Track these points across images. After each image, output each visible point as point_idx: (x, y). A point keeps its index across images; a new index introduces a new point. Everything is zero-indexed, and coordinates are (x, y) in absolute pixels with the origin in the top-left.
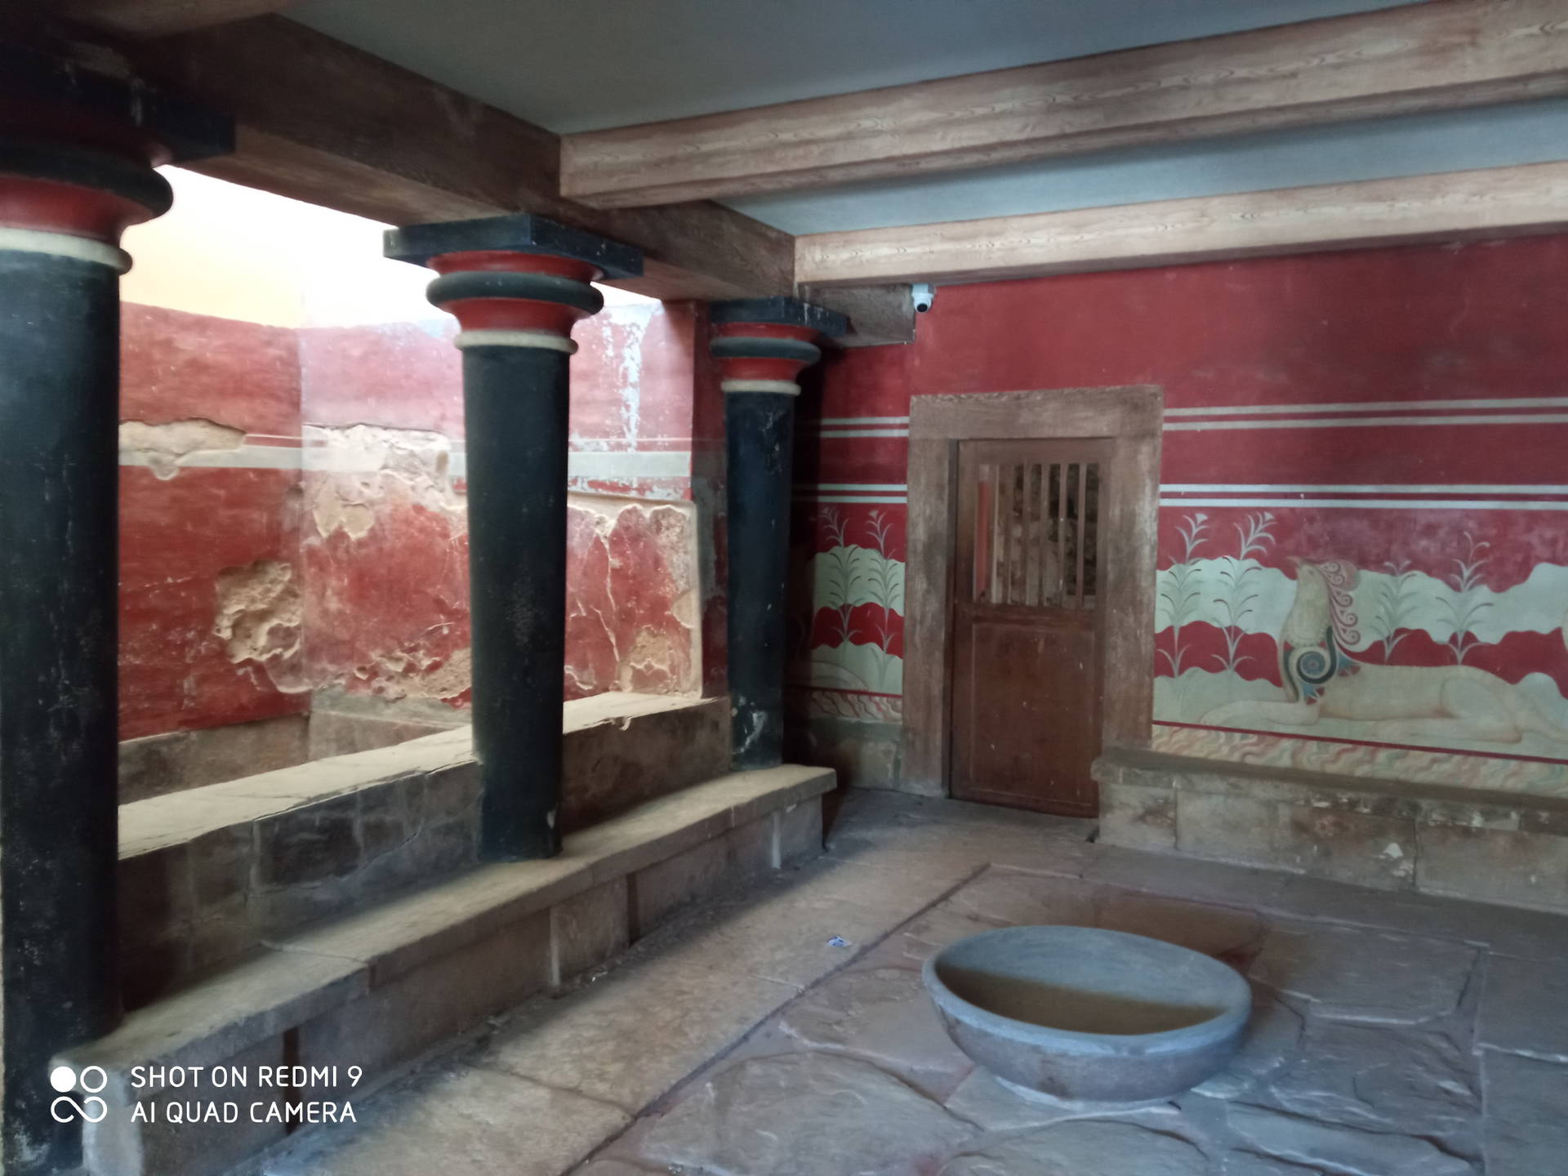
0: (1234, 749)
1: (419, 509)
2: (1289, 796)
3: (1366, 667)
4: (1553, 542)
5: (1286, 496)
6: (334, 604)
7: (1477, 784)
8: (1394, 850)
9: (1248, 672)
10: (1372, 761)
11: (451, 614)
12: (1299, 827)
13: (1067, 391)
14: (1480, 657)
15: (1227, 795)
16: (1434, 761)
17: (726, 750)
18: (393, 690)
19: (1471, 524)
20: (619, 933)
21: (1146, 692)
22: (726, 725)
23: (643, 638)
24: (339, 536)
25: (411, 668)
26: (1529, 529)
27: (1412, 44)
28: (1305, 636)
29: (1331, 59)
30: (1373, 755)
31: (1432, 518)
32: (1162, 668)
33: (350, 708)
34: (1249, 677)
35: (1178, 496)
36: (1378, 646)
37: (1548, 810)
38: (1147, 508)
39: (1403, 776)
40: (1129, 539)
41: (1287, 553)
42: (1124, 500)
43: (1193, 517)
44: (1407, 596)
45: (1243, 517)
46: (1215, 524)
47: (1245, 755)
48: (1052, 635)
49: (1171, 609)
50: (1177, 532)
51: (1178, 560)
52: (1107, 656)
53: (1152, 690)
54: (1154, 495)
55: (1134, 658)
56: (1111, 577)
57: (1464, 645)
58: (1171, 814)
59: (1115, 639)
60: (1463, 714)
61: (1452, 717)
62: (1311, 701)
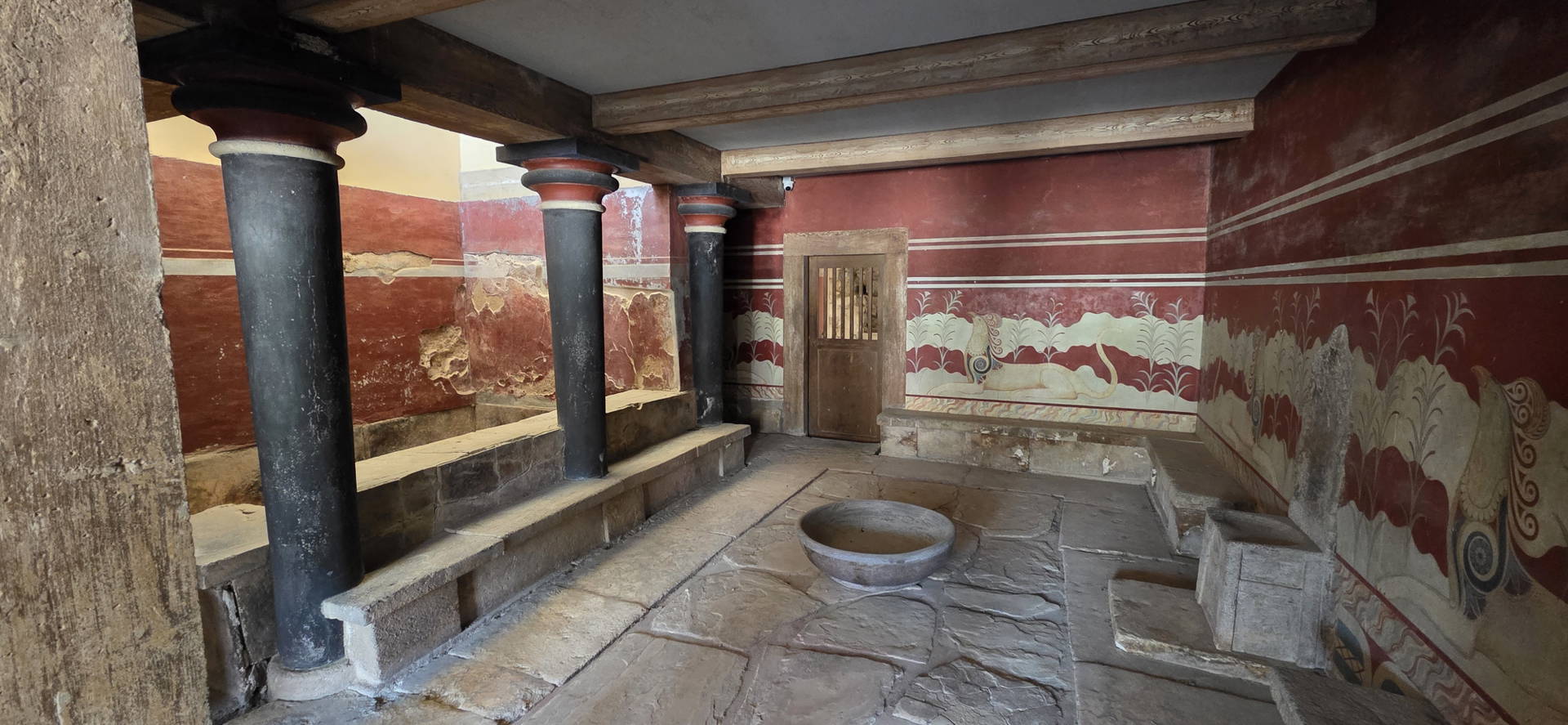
0: (945, 407)
1: (528, 297)
2: (970, 429)
3: (1006, 365)
4: (1092, 302)
5: (967, 282)
6: (485, 348)
7: (1057, 420)
8: (1019, 452)
9: (950, 369)
10: (1008, 410)
11: (547, 352)
12: (975, 443)
13: (861, 231)
14: (1059, 359)
15: (941, 429)
16: (1037, 409)
17: (694, 417)
18: (518, 392)
19: (1054, 294)
20: (640, 514)
21: (902, 380)
22: (693, 404)
23: (648, 361)
24: (486, 312)
25: (527, 380)
26: (1081, 297)
27: (1030, 49)
28: (977, 351)
29: (990, 57)
30: (1009, 406)
31: (1036, 292)
32: (910, 369)
33: (496, 402)
34: (951, 371)
35: (916, 283)
36: (1011, 354)
37: (1088, 430)
38: (902, 289)
39: (1023, 417)
40: (893, 305)
41: (968, 311)
42: (890, 285)
43: (924, 293)
44: (1025, 330)
45: (946, 293)
46: (933, 297)
47: (949, 409)
48: (857, 354)
49: (914, 340)
50: (916, 301)
51: (917, 315)
52: (884, 363)
53: (905, 379)
54: (905, 282)
55: (896, 364)
56: (885, 324)
57: (1051, 353)
58: (914, 440)
59: (888, 355)
60: (1051, 386)
61: (1045, 387)
62: (980, 382)
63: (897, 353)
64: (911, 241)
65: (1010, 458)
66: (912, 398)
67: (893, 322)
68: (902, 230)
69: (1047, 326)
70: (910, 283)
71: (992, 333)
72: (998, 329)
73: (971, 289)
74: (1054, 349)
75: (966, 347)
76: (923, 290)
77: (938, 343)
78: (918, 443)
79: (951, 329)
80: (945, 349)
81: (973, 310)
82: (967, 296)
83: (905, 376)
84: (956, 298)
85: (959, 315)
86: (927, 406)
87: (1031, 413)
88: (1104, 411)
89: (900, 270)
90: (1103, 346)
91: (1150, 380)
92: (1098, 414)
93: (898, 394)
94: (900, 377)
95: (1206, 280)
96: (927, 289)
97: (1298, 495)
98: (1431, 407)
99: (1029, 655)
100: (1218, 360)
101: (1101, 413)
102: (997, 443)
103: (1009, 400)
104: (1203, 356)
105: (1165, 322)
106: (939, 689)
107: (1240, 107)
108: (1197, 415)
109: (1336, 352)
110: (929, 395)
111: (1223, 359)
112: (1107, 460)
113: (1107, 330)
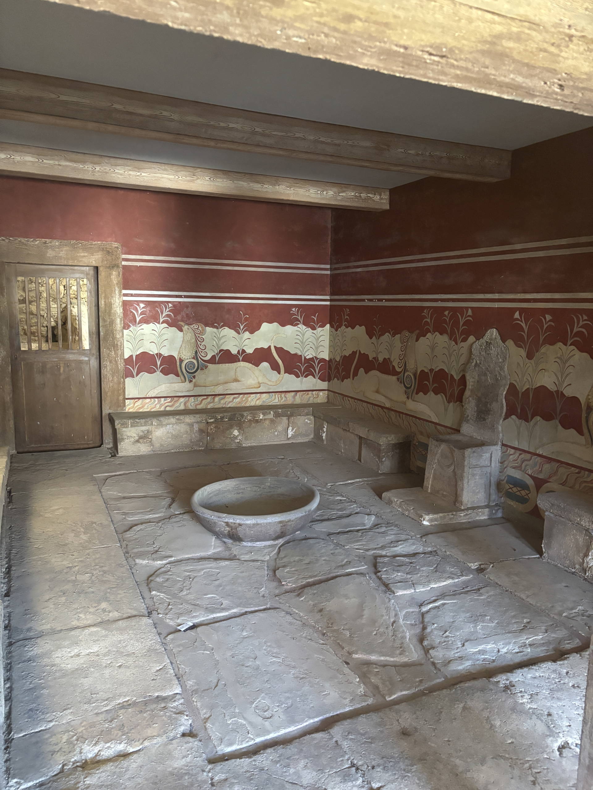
0: (161, 405)
3: (210, 366)
5: (177, 296)
8: (236, 433)
9: (165, 372)
13: (72, 242)
14: (248, 358)
16: (234, 398)
19: (242, 308)
21: (122, 386)
26: (259, 311)
28: (187, 356)
31: (229, 306)
32: (129, 374)
34: (166, 374)
35: (132, 295)
36: (214, 357)
37: (280, 408)
38: (117, 301)
39: (224, 406)
40: (110, 316)
41: (178, 321)
42: (106, 297)
43: (138, 305)
44: (223, 337)
45: (160, 306)
46: (148, 309)
47: (166, 407)
48: (67, 364)
49: (131, 348)
50: (132, 312)
51: (133, 325)
52: (102, 371)
53: (124, 384)
54: (120, 295)
55: (115, 372)
56: (102, 334)
57: (242, 354)
58: (150, 437)
59: (106, 363)
60: (243, 379)
61: (239, 381)
62: (191, 381)
63: (116, 361)
64: (124, 256)
65: (230, 438)
66: (132, 401)
67: (111, 332)
68: (116, 246)
69: (239, 333)
70: (125, 295)
71: (198, 340)
72: (203, 337)
73: (180, 302)
74: (244, 351)
75: (179, 353)
76: (138, 302)
77: (153, 350)
78: (153, 439)
79: (165, 337)
80: (159, 355)
81: (182, 321)
82: (177, 309)
83: (124, 382)
84: (167, 310)
85: (171, 325)
86: (146, 407)
87: (230, 402)
88: (277, 395)
89: (115, 282)
90: (275, 347)
91: (303, 369)
92: (273, 397)
93: (118, 399)
94: (119, 383)
96: (142, 302)
97: (468, 420)
98: (567, 365)
99: (400, 543)
100: (354, 353)
101: (275, 395)
102: (219, 428)
103: (214, 393)
104: (330, 352)
105: (310, 329)
106: (394, 574)
107: (383, 194)
108: (328, 390)
109: (490, 343)
110: (147, 396)
111: (362, 352)
112: (290, 428)
113: (277, 335)
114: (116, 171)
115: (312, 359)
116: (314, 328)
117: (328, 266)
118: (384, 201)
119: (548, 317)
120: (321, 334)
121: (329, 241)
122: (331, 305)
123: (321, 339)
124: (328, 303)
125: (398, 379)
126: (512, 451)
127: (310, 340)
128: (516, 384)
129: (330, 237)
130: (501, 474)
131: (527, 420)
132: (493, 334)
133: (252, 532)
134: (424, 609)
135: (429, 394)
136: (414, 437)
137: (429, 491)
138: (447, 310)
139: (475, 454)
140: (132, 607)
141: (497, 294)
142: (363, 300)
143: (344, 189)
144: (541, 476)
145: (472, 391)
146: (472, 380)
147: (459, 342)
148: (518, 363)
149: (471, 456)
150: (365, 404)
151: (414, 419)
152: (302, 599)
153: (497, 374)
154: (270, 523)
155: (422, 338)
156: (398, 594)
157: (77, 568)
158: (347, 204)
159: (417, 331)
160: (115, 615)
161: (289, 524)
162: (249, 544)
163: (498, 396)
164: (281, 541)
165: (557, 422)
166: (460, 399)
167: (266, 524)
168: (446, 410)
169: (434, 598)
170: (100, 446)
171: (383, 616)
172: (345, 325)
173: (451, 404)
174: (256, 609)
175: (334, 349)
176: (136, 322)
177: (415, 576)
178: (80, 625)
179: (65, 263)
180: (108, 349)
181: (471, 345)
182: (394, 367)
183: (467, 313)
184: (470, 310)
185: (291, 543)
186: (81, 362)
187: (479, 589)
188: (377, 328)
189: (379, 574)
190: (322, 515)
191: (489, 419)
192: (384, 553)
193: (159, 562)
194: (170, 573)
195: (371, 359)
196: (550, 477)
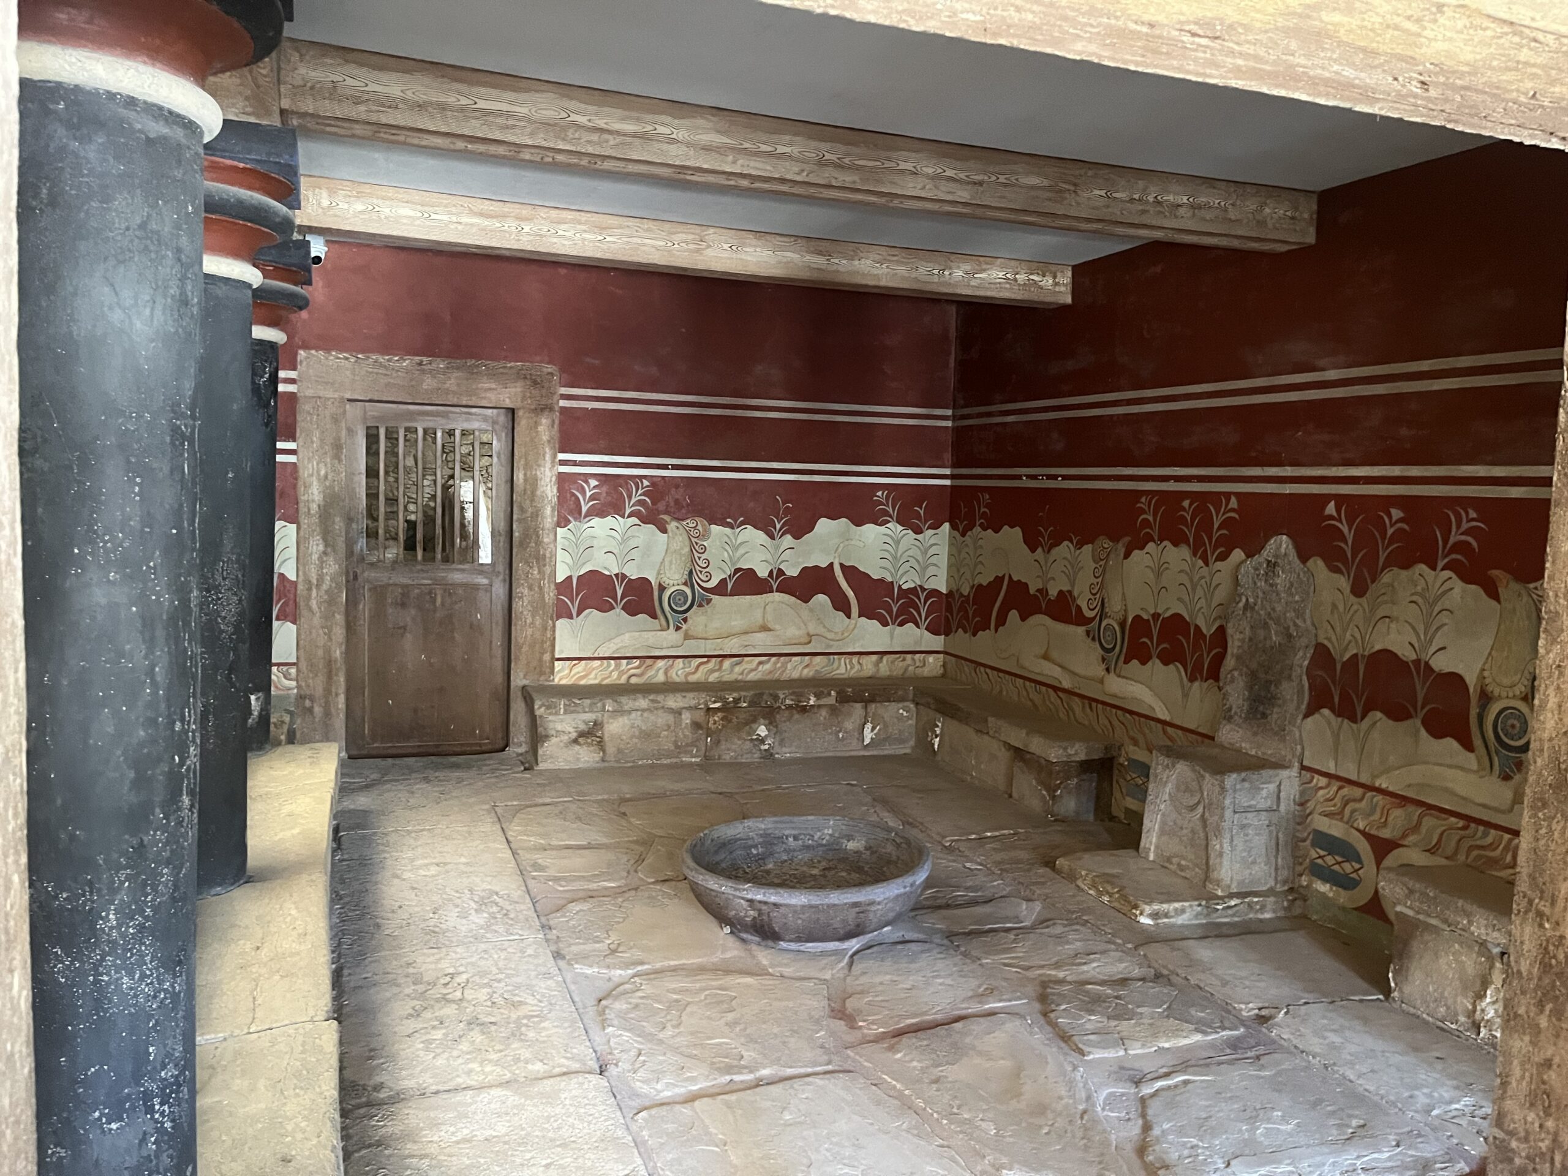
0: (622, 673)
3: (715, 598)
4: (829, 503)
5: (658, 466)
8: (762, 731)
9: (632, 610)
12: (696, 725)
13: (469, 362)
14: (787, 586)
15: (645, 709)
19: (781, 490)
21: (549, 635)
26: (815, 495)
28: (674, 579)
31: (756, 486)
32: (563, 612)
34: (633, 614)
35: (575, 463)
36: (723, 581)
37: (849, 687)
38: (548, 473)
39: (740, 677)
40: (532, 501)
41: (659, 513)
42: (527, 467)
43: (587, 482)
44: (741, 544)
45: (627, 483)
46: (605, 489)
47: (630, 677)
48: (449, 589)
49: (570, 561)
50: (574, 495)
51: (575, 519)
52: (514, 606)
53: (554, 631)
54: (553, 462)
55: (538, 606)
56: (516, 534)
57: (777, 578)
58: (599, 734)
59: (522, 590)
60: (777, 627)
61: (770, 630)
62: (678, 628)
63: (540, 588)
64: (564, 390)
65: (752, 740)
66: (568, 662)
67: (533, 534)
68: (549, 370)
69: (772, 537)
70: (563, 463)
71: (695, 549)
72: (705, 543)
73: (663, 477)
74: (781, 572)
75: (659, 573)
76: (586, 477)
77: (610, 566)
78: (606, 738)
79: (633, 543)
80: (622, 577)
81: (667, 512)
82: (658, 490)
83: (554, 626)
84: (640, 492)
85: (645, 520)
86: (592, 675)
87: (752, 670)
88: (843, 658)
89: (545, 438)
91: (895, 610)
92: (836, 664)
93: (540, 660)
94: (544, 629)
95: (952, 477)
96: (593, 475)
97: (1231, 717)
98: (1437, 609)
99: (1092, 956)
100: (999, 580)
101: (840, 659)
102: (730, 721)
103: (721, 653)
104: (950, 576)
105: (910, 531)
106: (1083, 1017)
107: (1059, 275)
108: (945, 653)
109: (1275, 564)
110: (596, 655)
111: (1015, 579)
112: (869, 726)
113: (846, 543)
114: (560, 233)
115: (913, 591)
116: (918, 531)
117: (949, 412)
118: (1063, 289)
119: (1396, 514)
120: (932, 541)
121: (952, 364)
122: (952, 487)
123: (931, 551)
124: (947, 482)
125: (1088, 633)
126: (1323, 781)
127: (910, 553)
128: (1329, 646)
129: (953, 356)
130: (1299, 828)
131: (1353, 719)
132: (1281, 545)
133: (800, 922)
134: (1147, 1090)
135: (1150, 663)
136: (1119, 749)
137: (1151, 857)
138: (1187, 498)
139: (1247, 785)
140: (569, 1055)
141: (1289, 468)
142: (1019, 477)
143: (984, 266)
144: (1386, 834)
145: (1238, 658)
146: (1238, 636)
147: (1211, 560)
148: (1334, 606)
149: (1238, 787)
150: (1020, 681)
151: (1119, 712)
152: (899, 1056)
153: (1291, 624)
154: (835, 905)
155: (1136, 552)
156: (1091, 1057)
157: (464, 977)
158: (989, 294)
159: (1127, 539)
160: (538, 1067)
161: (873, 908)
162: (793, 946)
163: (1291, 669)
164: (854, 944)
165: (1418, 722)
166: (1215, 674)
167: (828, 906)
168: (1185, 695)
169: (1165, 1070)
170: (503, 750)
171: (1061, 1098)
172: (981, 525)
173: (1197, 684)
174: (810, 1070)
175: (958, 571)
176: (580, 512)
177: (1125, 1023)
178: (473, 1083)
179: (455, 401)
180: (527, 563)
181: (1238, 566)
182: (1079, 608)
183: (1227, 505)
184: (1233, 499)
185: (875, 949)
186: (476, 587)
187: (1258, 1058)
188: (1046, 531)
189: (1052, 1015)
190: (935, 898)
191: (1275, 715)
192: (1061, 975)
193: (619, 972)
194: (640, 994)
195: (1032, 592)
196: (1404, 836)
